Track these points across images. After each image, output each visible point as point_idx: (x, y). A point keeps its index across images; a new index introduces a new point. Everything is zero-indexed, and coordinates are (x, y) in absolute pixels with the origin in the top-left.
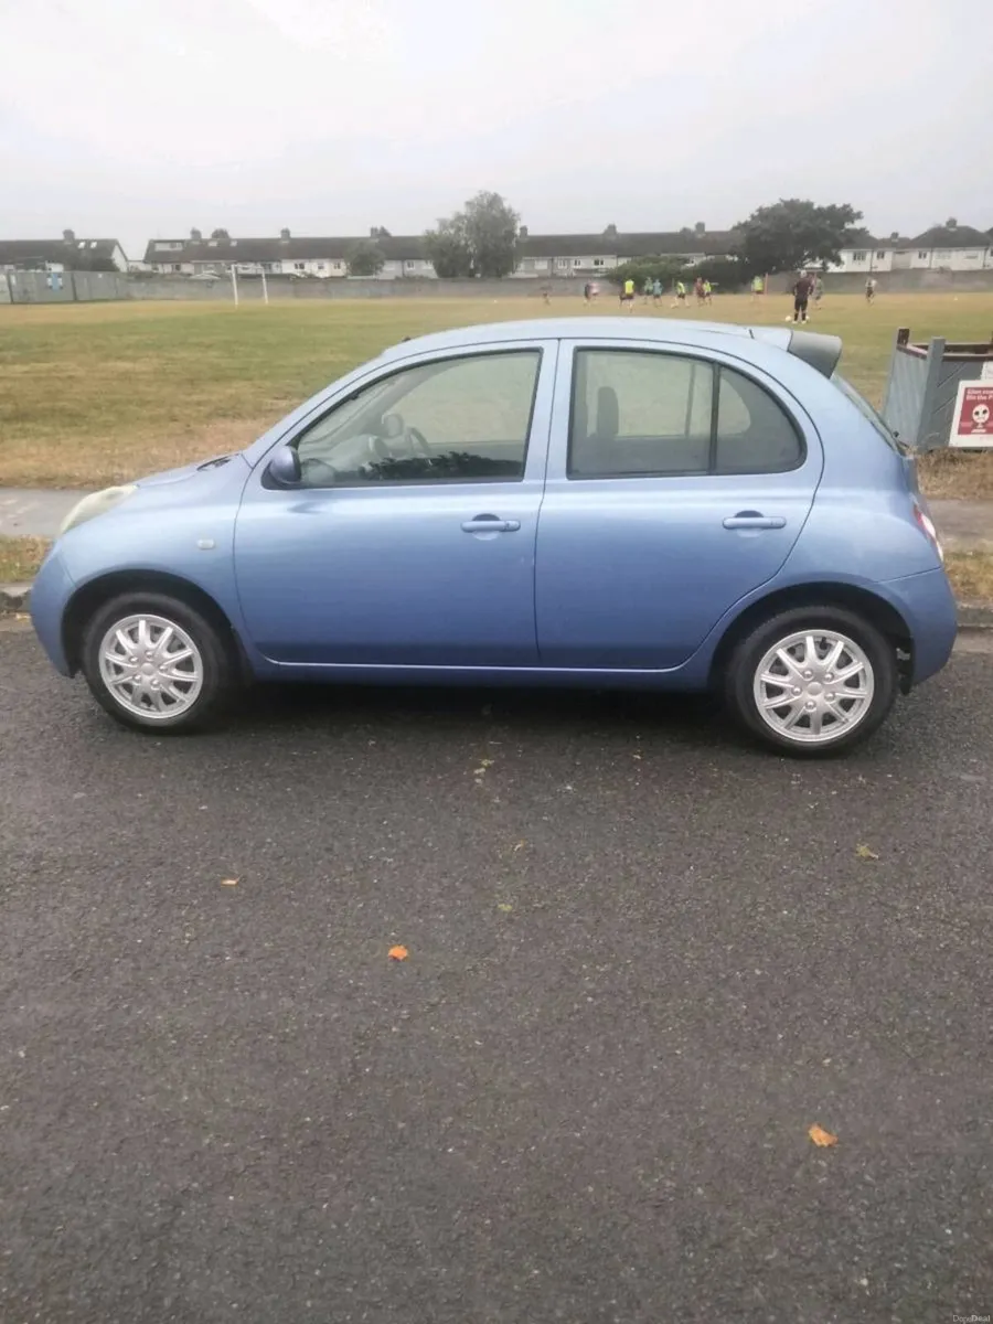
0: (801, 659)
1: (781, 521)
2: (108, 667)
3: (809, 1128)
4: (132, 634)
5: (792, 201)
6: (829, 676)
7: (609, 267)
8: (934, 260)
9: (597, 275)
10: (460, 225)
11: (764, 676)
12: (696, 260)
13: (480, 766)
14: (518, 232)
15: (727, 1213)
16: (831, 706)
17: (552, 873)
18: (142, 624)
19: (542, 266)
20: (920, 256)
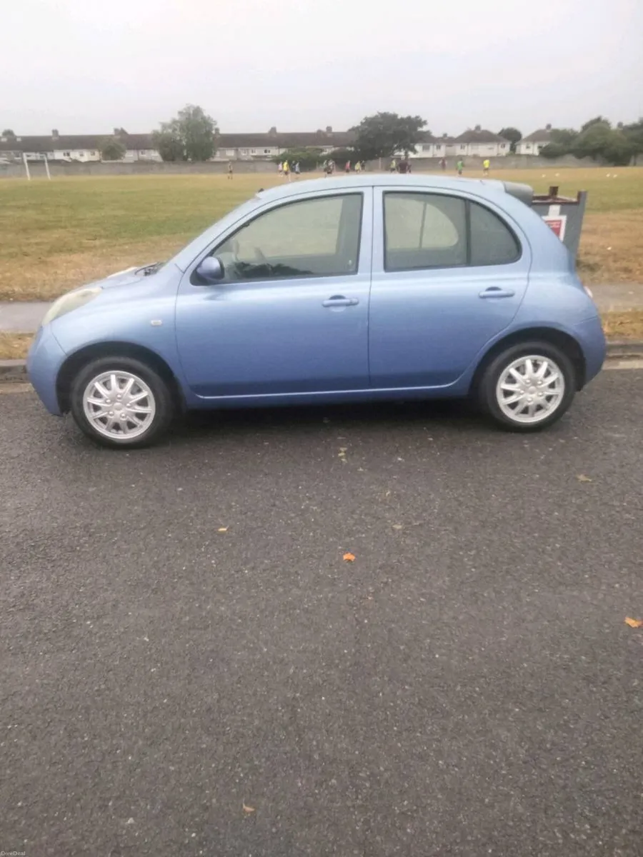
0: (523, 374)
1: (510, 292)
2: (89, 408)
3: (625, 619)
4: (106, 384)
5: (385, 113)
6: (540, 383)
7: (274, 154)
8: (469, 150)
9: (267, 159)
10: (176, 127)
11: (503, 385)
12: (328, 150)
13: (340, 452)
14: (214, 132)
15: (603, 667)
16: (541, 400)
17: (415, 506)
18: (113, 377)
19: (231, 153)
20: (461, 148)
